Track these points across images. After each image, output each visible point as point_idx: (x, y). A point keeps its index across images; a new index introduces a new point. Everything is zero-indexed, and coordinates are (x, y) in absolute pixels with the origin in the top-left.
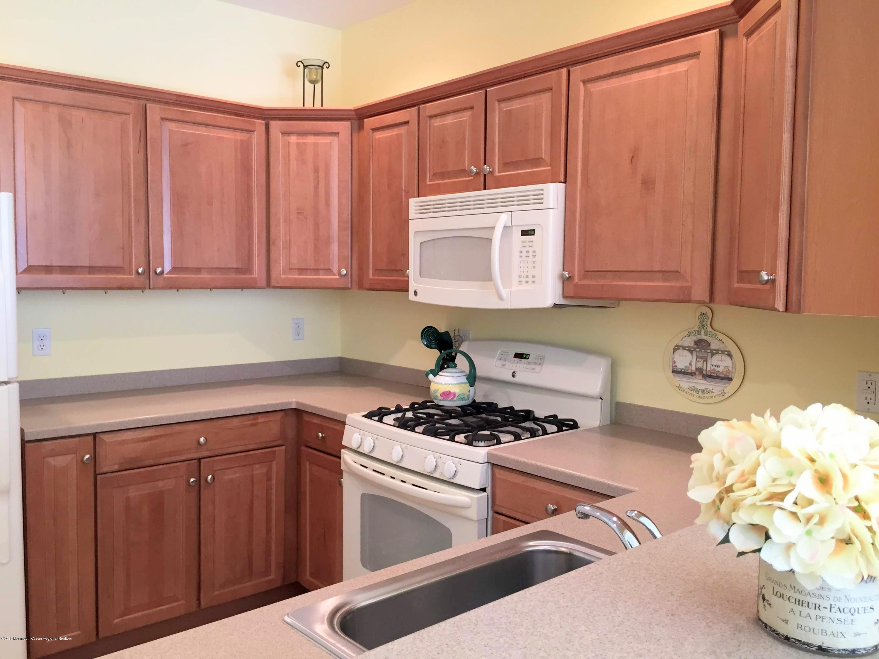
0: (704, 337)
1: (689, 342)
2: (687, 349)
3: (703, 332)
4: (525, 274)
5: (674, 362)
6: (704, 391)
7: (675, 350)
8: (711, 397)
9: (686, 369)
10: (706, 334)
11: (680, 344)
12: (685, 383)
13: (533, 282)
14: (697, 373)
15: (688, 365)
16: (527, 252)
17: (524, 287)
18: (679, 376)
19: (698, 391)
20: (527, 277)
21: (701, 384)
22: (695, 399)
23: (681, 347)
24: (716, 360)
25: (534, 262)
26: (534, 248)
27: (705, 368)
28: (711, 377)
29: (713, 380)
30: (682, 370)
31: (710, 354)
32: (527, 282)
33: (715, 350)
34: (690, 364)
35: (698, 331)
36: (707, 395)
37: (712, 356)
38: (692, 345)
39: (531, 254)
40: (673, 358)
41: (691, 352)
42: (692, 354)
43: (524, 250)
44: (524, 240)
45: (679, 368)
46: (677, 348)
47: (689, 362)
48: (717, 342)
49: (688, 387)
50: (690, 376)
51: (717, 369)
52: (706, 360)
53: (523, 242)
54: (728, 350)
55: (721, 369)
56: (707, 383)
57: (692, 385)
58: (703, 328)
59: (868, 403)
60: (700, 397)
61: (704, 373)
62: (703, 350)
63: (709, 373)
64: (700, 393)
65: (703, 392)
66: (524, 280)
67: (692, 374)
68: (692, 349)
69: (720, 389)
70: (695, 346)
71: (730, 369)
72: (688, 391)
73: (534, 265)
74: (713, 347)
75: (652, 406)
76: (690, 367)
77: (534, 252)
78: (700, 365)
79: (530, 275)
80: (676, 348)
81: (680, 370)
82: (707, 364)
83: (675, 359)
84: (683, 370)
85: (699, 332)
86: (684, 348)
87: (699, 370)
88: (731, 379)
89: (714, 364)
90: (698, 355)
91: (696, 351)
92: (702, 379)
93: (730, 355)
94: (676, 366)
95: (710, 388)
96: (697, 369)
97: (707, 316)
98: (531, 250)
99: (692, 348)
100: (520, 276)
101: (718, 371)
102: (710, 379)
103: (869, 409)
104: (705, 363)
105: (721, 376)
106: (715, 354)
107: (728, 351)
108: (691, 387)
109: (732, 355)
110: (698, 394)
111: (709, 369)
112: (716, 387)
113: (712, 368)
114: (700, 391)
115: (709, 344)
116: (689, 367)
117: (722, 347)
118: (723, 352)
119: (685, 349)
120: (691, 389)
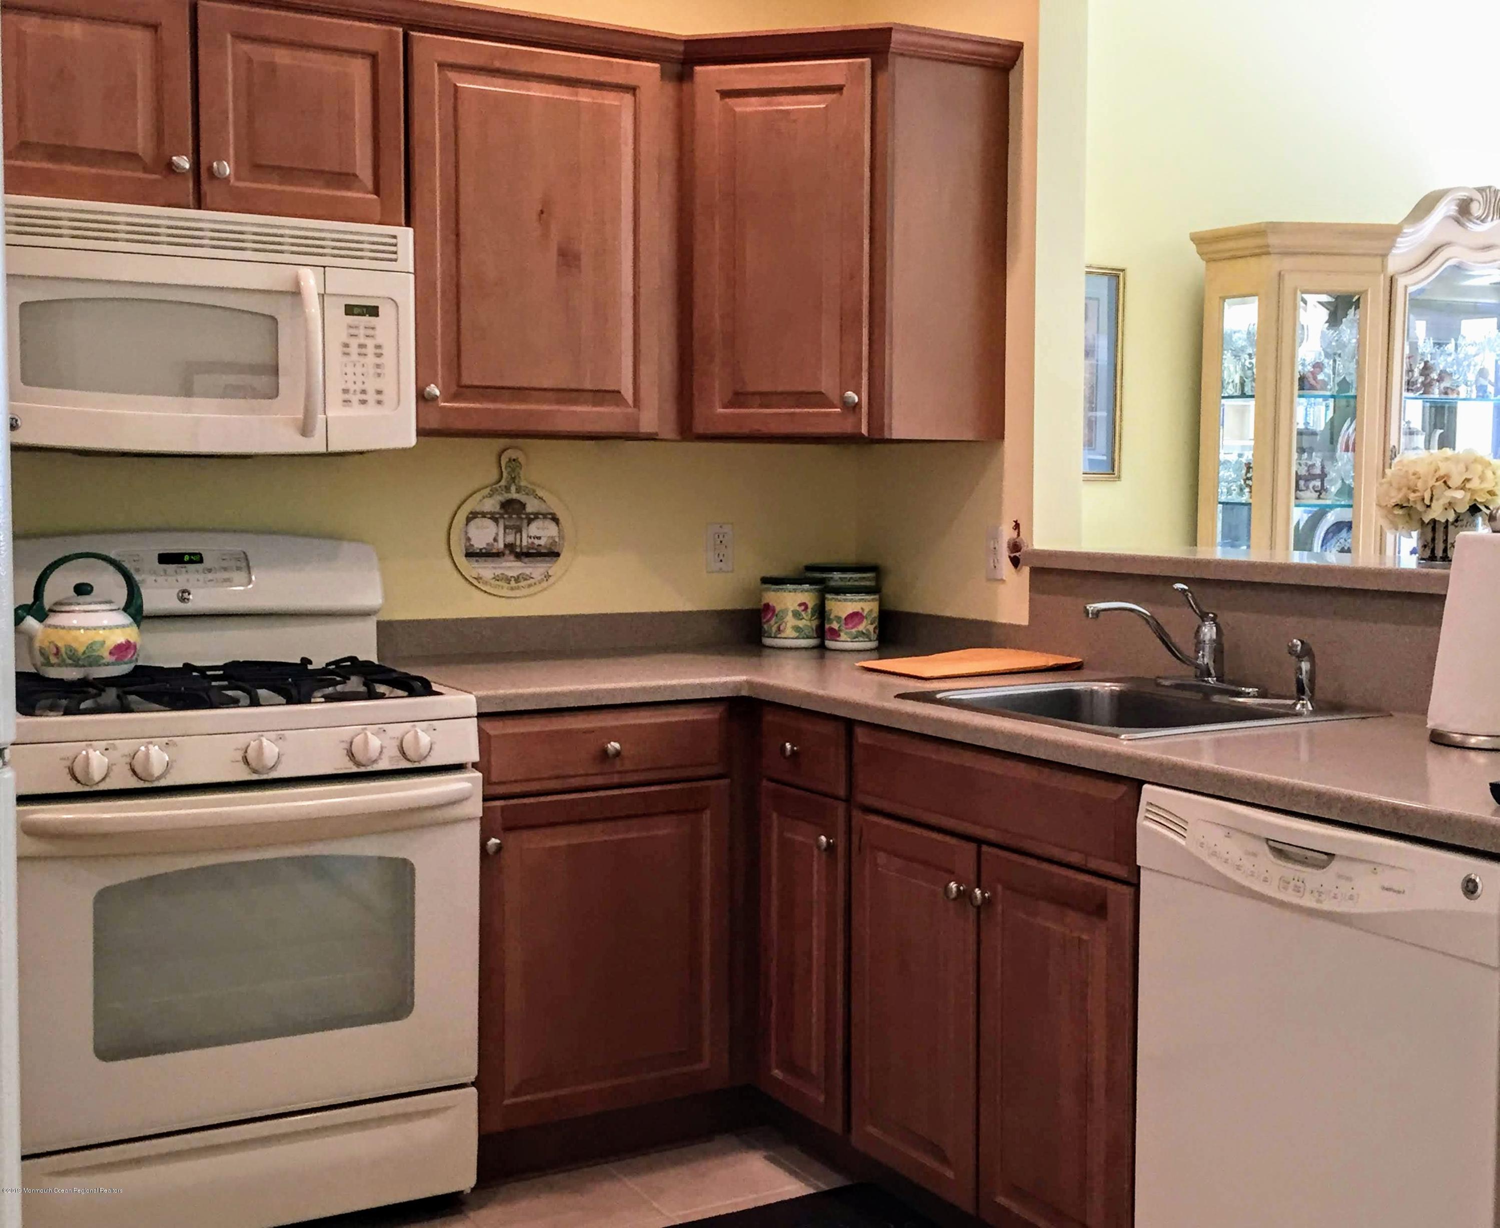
0: (514, 495)
1: (491, 505)
2: (489, 516)
3: (513, 488)
4: (359, 387)
5: (469, 539)
6: (518, 577)
7: (469, 520)
8: (530, 586)
9: (489, 548)
10: (518, 491)
11: (478, 509)
12: (486, 570)
13: (379, 402)
14: (507, 552)
15: (491, 540)
16: (362, 346)
17: (356, 411)
18: (477, 561)
19: (508, 580)
20: (364, 392)
21: (512, 567)
22: (505, 592)
23: (478, 513)
24: (534, 529)
25: (378, 366)
26: (379, 341)
27: (518, 543)
28: (528, 555)
29: (531, 559)
30: (481, 549)
31: (525, 521)
32: (363, 402)
33: (532, 514)
34: (495, 540)
35: (506, 487)
36: (523, 583)
37: (528, 524)
38: (497, 509)
39: (370, 350)
40: (466, 533)
41: (496, 520)
42: (497, 525)
43: (354, 343)
44: (352, 324)
45: (477, 548)
46: (473, 516)
47: (494, 535)
48: (536, 502)
49: (493, 576)
50: (496, 558)
51: (537, 542)
52: (521, 532)
53: (351, 327)
54: (552, 512)
55: (542, 542)
56: (523, 565)
57: (498, 572)
58: (514, 482)
59: (721, 561)
60: (512, 589)
61: (518, 550)
62: (514, 516)
63: (525, 550)
64: (513, 582)
65: (517, 579)
66: (356, 399)
67: (498, 555)
68: (497, 516)
69: (542, 570)
70: (502, 511)
71: (557, 540)
72: (493, 582)
73: (379, 371)
74: (529, 509)
75: (432, 617)
76: (496, 544)
77: (378, 347)
78: (510, 539)
79: (371, 387)
80: (471, 516)
81: (478, 551)
82: (521, 535)
83: (470, 535)
84: (484, 551)
85: (507, 489)
86: (484, 515)
87: (510, 547)
88: (557, 555)
89: (533, 535)
90: (507, 523)
91: (504, 518)
92: (515, 559)
93: (555, 520)
94: (472, 545)
95: (528, 571)
96: (506, 546)
97: (520, 463)
98: (370, 343)
99: (498, 513)
100: (346, 391)
101: (539, 545)
102: (526, 560)
103: (721, 569)
104: (518, 536)
105: (542, 551)
106: (533, 520)
107: (551, 514)
108: (498, 576)
109: (558, 519)
110: (509, 583)
111: (524, 543)
112: (536, 569)
113: (530, 541)
114: (513, 579)
115: (523, 506)
116: (493, 545)
117: (543, 509)
118: (545, 516)
119: (485, 517)
120: (496, 578)
